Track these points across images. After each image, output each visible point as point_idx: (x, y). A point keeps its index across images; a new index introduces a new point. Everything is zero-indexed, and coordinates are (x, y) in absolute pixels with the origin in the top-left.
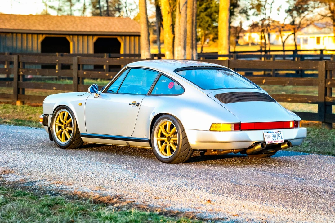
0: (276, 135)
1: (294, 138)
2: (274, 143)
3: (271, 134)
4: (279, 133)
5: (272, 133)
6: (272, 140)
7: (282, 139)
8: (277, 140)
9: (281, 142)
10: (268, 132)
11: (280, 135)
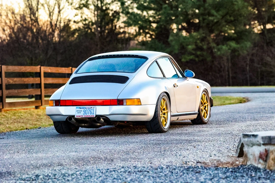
0: (88, 111)
1: (108, 114)
2: (84, 117)
3: (83, 110)
4: (91, 109)
5: (85, 109)
6: (82, 115)
7: (93, 114)
8: (87, 115)
9: (92, 117)
10: (80, 108)
11: (92, 111)
